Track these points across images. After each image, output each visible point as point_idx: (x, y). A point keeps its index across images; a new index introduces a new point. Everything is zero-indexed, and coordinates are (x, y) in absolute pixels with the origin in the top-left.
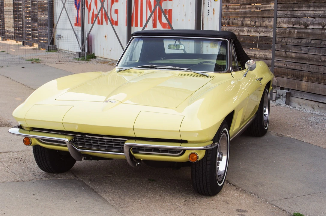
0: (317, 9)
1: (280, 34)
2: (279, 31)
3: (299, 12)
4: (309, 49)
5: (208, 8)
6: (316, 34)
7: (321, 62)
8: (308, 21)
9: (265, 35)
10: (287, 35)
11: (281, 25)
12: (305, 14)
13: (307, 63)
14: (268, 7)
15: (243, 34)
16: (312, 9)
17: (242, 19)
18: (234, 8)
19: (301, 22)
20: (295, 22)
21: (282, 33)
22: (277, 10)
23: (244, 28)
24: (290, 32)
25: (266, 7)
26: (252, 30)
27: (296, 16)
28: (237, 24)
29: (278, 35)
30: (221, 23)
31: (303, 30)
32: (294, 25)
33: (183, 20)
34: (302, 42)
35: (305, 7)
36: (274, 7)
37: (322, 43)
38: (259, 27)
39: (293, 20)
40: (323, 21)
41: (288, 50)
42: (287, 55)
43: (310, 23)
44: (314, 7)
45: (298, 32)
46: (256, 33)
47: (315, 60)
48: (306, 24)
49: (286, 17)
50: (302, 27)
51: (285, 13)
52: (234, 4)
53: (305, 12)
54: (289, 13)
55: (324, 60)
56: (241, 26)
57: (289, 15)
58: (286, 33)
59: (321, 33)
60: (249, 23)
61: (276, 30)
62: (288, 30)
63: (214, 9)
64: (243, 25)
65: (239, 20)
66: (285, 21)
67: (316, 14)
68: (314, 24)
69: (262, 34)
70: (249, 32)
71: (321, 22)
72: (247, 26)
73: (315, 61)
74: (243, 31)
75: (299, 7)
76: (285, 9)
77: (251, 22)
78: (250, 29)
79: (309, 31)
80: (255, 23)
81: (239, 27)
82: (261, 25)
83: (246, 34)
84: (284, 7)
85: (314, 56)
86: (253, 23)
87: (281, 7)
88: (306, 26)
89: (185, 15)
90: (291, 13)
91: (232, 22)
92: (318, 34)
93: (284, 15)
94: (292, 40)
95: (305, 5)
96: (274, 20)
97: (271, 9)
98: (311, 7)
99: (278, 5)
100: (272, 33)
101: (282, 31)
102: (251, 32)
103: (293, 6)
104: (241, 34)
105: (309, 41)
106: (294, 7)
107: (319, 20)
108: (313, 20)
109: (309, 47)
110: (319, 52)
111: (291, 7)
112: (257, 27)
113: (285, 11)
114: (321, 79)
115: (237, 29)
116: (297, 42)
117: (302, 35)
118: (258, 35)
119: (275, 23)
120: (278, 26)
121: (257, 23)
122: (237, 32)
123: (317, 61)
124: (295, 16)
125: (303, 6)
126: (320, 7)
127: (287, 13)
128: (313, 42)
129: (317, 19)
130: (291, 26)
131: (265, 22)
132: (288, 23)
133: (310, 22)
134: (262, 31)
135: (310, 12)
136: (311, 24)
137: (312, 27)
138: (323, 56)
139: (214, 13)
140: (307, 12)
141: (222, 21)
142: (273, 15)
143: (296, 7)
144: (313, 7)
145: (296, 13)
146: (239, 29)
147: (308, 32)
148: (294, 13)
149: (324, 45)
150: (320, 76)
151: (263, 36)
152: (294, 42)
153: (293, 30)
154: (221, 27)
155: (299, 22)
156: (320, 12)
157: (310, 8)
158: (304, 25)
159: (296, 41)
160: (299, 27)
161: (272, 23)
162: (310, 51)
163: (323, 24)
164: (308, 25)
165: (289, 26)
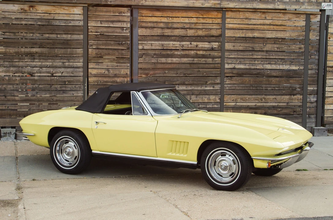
0: (44, 61)
3: (21, 63)
6: (45, 80)
7: (53, 101)
8: (34, 70)
10: (5, 82)
12: (28, 65)
16: (37, 61)
19: (24, 71)
20: (15, 71)
24: (9, 79)
27: (18, 66)
31: (28, 78)
32: (14, 74)
34: (27, 87)
37: (52, 87)
39: (12, 69)
40: (52, 70)
41: (9, 94)
42: (7, 99)
43: (35, 72)
44: (40, 59)
45: (21, 79)
47: (45, 100)
48: (30, 73)
49: (2, 67)
50: (26, 75)
51: (1, 64)
53: (28, 63)
54: (7, 63)
55: (56, 100)
57: (7, 65)
58: (4, 80)
59: (51, 79)
62: (7, 78)
66: (1, 70)
67: (43, 64)
68: (41, 72)
71: (49, 71)
79: (36, 78)
88: (32, 75)
90: (10, 64)
92: (47, 80)
94: (13, 86)
95: (28, 58)
98: (36, 59)
103: (11, 58)
105: (37, 86)
106: (14, 59)
107: (46, 69)
108: (39, 70)
109: (37, 91)
110: (50, 94)
117: (27, 81)
123: (48, 101)
124: (15, 66)
125: (25, 58)
126: (47, 59)
127: (3, 63)
128: (41, 86)
129: (44, 69)
130: (11, 74)
132: (6, 72)
135: (34, 63)
136: (37, 72)
137: (39, 75)
138: (55, 97)
140: (31, 63)
143: (16, 59)
144: (38, 59)
145: (16, 64)
147: (34, 79)
148: (14, 64)
149: (55, 88)
152: (16, 88)
153: (14, 78)
155: (22, 71)
156: (48, 63)
158: (28, 74)
159: (20, 87)
160: (22, 75)
162: (38, 94)
163: (51, 72)
164: (33, 73)
165: (8, 74)
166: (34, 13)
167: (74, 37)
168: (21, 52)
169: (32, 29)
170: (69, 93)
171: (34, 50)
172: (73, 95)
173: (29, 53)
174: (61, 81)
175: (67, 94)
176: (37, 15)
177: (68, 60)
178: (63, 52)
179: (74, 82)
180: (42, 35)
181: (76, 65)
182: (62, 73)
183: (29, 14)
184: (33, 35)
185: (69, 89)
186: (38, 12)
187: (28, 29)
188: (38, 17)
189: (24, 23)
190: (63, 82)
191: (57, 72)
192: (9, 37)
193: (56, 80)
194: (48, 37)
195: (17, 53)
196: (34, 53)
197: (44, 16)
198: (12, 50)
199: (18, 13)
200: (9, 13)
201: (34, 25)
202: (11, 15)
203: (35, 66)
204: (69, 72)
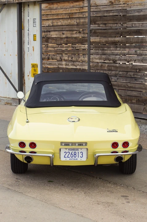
1: (93, 67)
2: (93, 65)
3: (109, 51)
4: (118, 78)
5: (28, 46)
6: (123, 67)
7: (128, 87)
8: (116, 58)
9: (81, 68)
10: (99, 68)
11: (94, 60)
12: (113, 53)
13: (117, 88)
14: (83, 47)
15: (62, 67)
16: (118, 49)
17: (60, 55)
18: (53, 47)
20: (105, 58)
21: (95, 66)
22: (90, 49)
23: (62, 62)
24: (101, 66)
25: (81, 47)
26: (70, 64)
27: (106, 54)
28: (56, 59)
29: (92, 68)
30: (42, 58)
31: (112, 65)
32: (104, 61)
33: (5, 55)
34: (112, 73)
35: (113, 47)
36: (88, 47)
37: (128, 74)
38: (75, 61)
39: (104, 56)
40: (128, 58)
44: (120, 48)
45: (108, 66)
46: (73, 66)
49: (98, 55)
50: (111, 62)
51: (97, 52)
52: (53, 44)
53: (113, 51)
54: (100, 51)
55: (130, 86)
56: (60, 61)
57: (100, 53)
58: (99, 66)
59: (127, 66)
60: (66, 58)
61: (90, 64)
62: (100, 64)
63: (33, 47)
64: (61, 60)
65: (57, 56)
66: (97, 57)
67: (122, 53)
68: (121, 60)
69: (78, 67)
70: (67, 65)
71: (126, 58)
72: (65, 60)
73: (123, 87)
74: (62, 65)
75: (108, 47)
76: (97, 49)
77: (68, 57)
78: (68, 63)
79: (117, 65)
80: (72, 58)
81: (58, 61)
82: (77, 60)
83: (64, 67)
84: (96, 47)
85: (122, 83)
86: (70, 59)
87: (93, 47)
88: (115, 62)
89: (7, 51)
90: (102, 52)
91: (52, 57)
92: (124, 68)
93: (96, 53)
94: (104, 72)
95: (113, 46)
96: (88, 56)
97: (85, 48)
98: (118, 47)
99: (91, 45)
100: (87, 67)
101: (95, 65)
102: (68, 65)
103: (103, 47)
104: (60, 66)
105: (118, 72)
107: (124, 57)
108: (120, 57)
109: (118, 77)
110: (126, 81)
111: (102, 47)
112: (74, 61)
113: (97, 50)
114: (129, 100)
115: (56, 63)
116: (108, 73)
117: (112, 68)
118: (75, 67)
119: (89, 58)
120: (91, 61)
121: (73, 59)
122: (57, 65)
123: (125, 87)
125: (111, 47)
126: (125, 48)
128: (120, 73)
130: (103, 61)
131: (80, 58)
132: (100, 59)
133: (118, 58)
134: (78, 65)
135: (117, 51)
136: (118, 60)
137: (119, 62)
138: (129, 84)
139: (33, 50)
140: (115, 51)
141: (43, 56)
142: (87, 53)
143: (106, 48)
144: (119, 48)
145: (106, 52)
146: (58, 63)
148: (104, 52)
149: (130, 75)
150: (128, 97)
151: (79, 68)
153: (104, 64)
154: (42, 62)
155: (109, 58)
156: (125, 52)
157: (117, 49)
158: (113, 61)
160: (109, 62)
161: (86, 59)
163: (128, 60)
164: (116, 61)
165: (101, 61)
166: (118, 4)
167: (144, 25)
168: (109, 41)
169: (116, 20)
170: (139, 80)
171: (117, 39)
172: (141, 83)
173: (114, 42)
174: (134, 68)
175: (137, 81)
176: (119, 7)
177: (140, 48)
178: (136, 41)
179: (143, 70)
180: (122, 25)
181: (145, 53)
182: (135, 61)
183: (114, 6)
184: (117, 25)
185: (139, 77)
186: (120, 3)
187: (114, 20)
188: (120, 8)
189: (111, 14)
190: (134, 70)
191: (131, 59)
192: (102, 28)
193: (130, 67)
194: (126, 26)
195: (107, 42)
196: (117, 42)
197: (124, 6)
198: (104, 40)
199: (108, 6)
200: (103, 7)
201: (118, 15)
202: (104, 8)
203: (117, 54)
204: (140, 60)
